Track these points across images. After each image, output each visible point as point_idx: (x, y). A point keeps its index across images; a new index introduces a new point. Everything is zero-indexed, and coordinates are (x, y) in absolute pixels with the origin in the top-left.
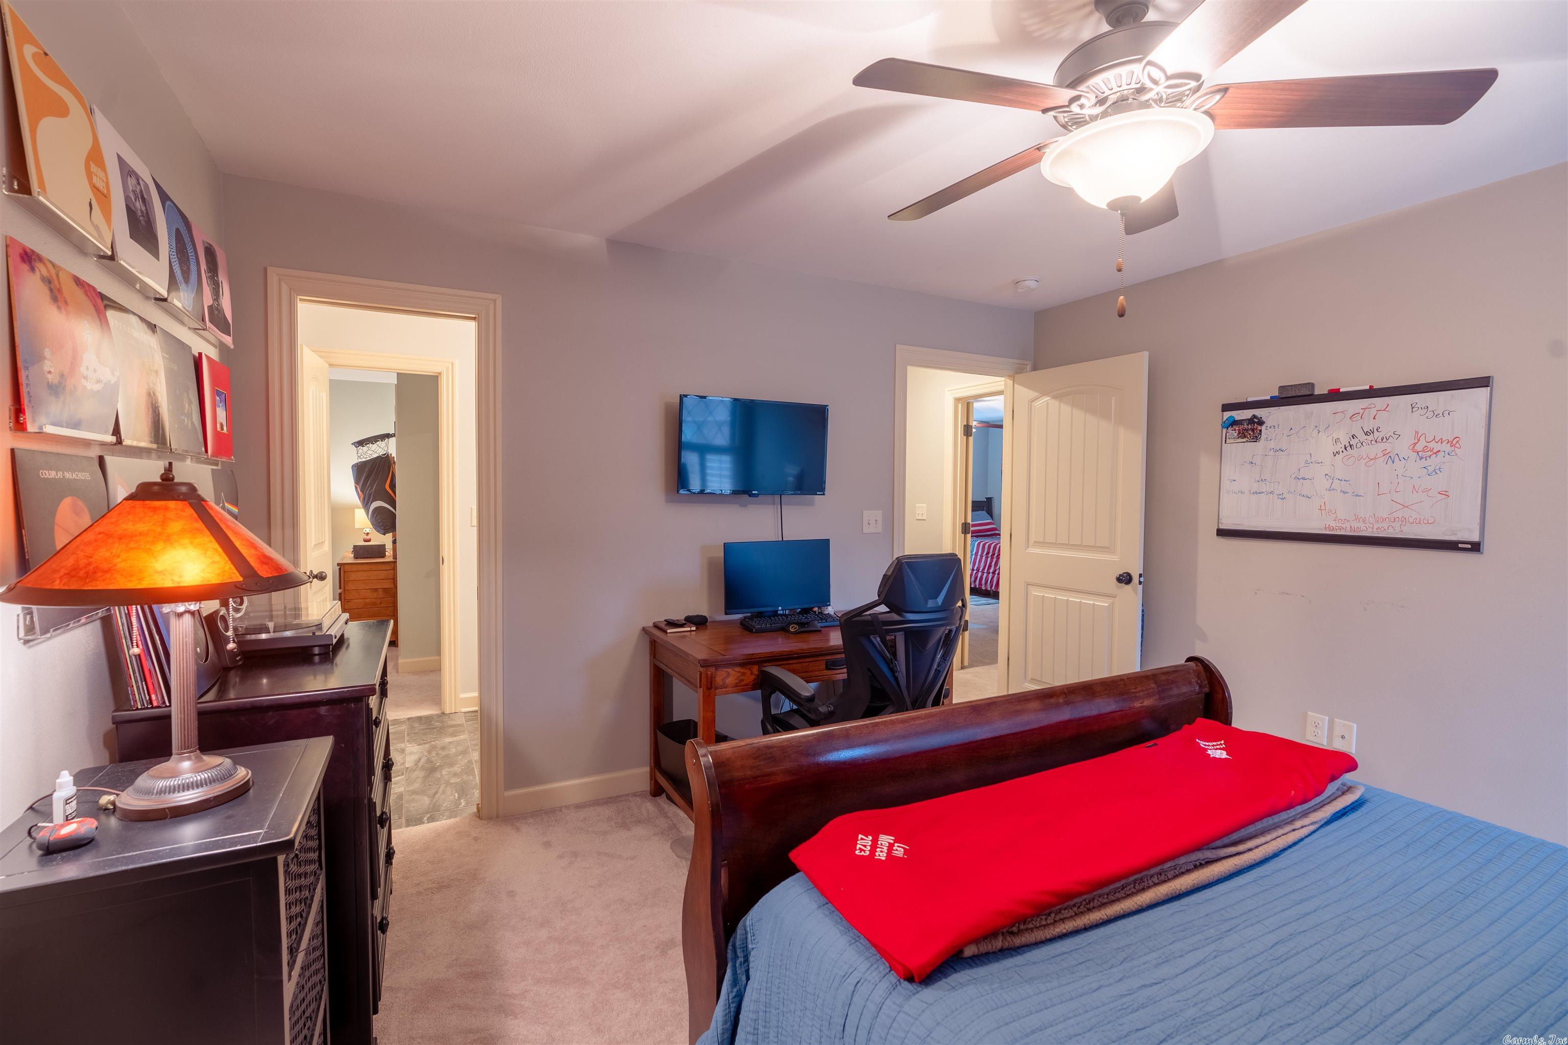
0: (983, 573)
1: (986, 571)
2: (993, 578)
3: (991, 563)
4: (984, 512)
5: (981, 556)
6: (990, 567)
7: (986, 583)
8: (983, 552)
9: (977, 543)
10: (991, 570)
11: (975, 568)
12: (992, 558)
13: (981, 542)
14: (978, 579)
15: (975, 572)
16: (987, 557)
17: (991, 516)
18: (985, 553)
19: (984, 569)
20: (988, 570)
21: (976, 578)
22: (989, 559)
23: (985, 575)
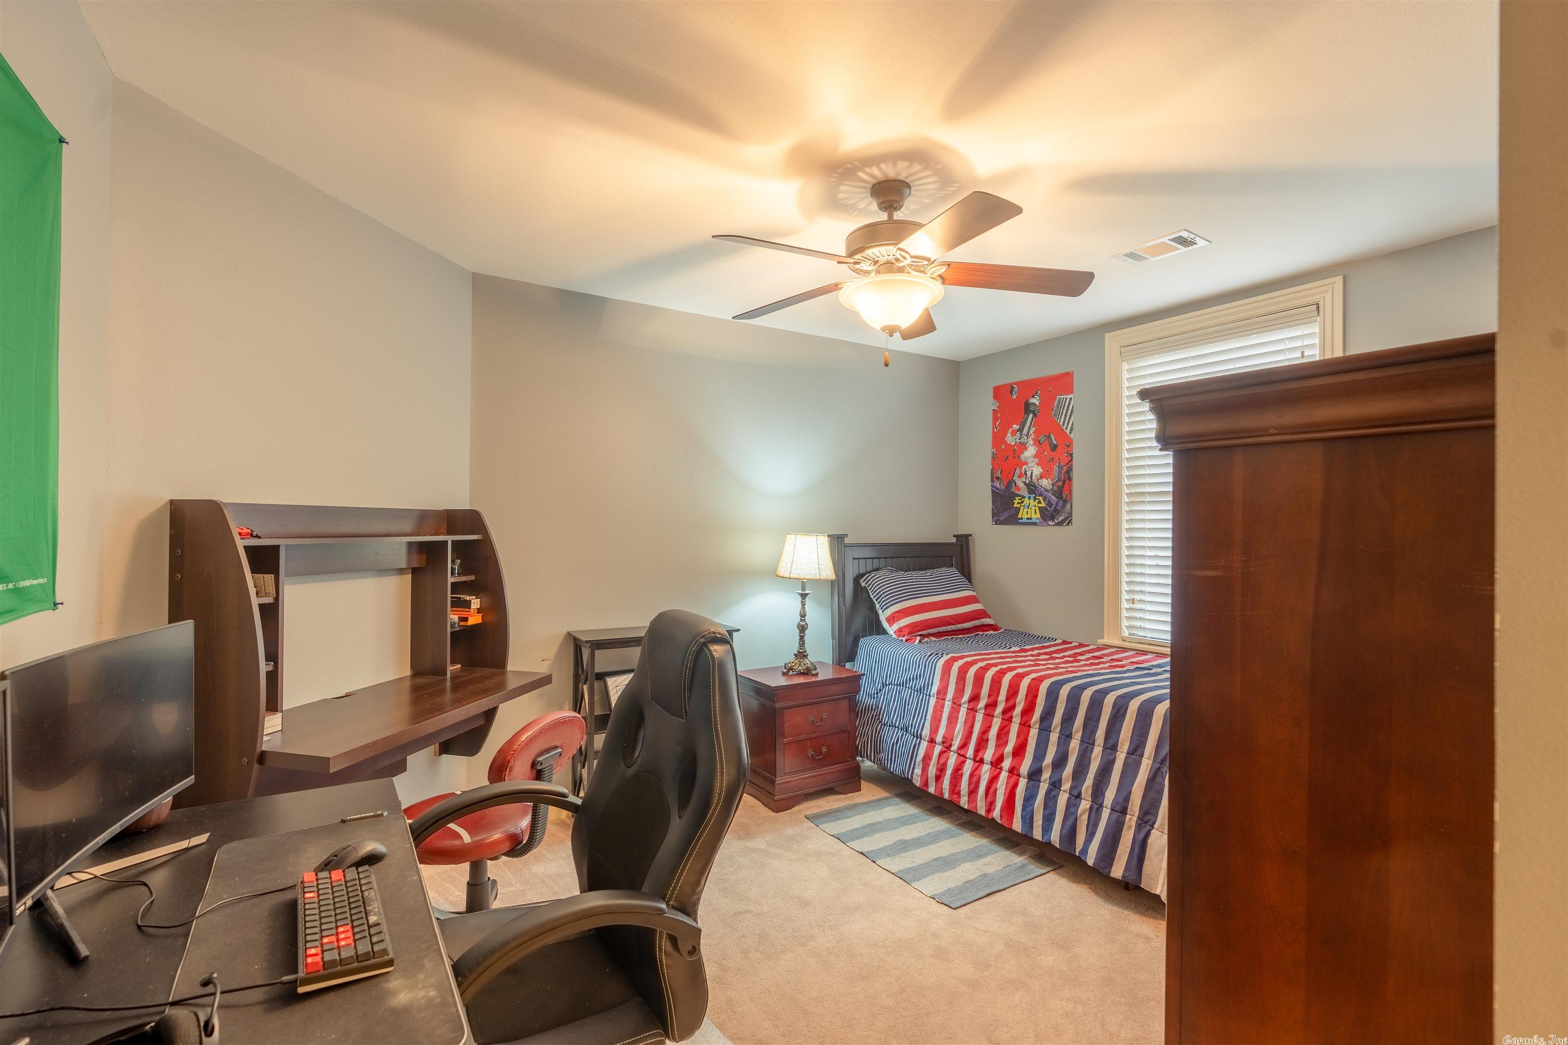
0: (962, 757)
1: (970, 752)
2: (993, 780)
3: (985, 731)
4: (953, 571)
5: (956, 705)
6: (982, 743)
7: (973, 792)
8: (960, 691)
9: (941, 663)
10: (989, 754)
11: (939, 739)
12: (989, 716)
13: (954, 659)
14: (949, 772)
15: (938, 749)
16: (972, 710)
17: (970, 582)
18: (966, 697)
19: (964, 745)
20: (977, 751)
21: (941, 770)
22: (980, 717)
23: (969, 766)
